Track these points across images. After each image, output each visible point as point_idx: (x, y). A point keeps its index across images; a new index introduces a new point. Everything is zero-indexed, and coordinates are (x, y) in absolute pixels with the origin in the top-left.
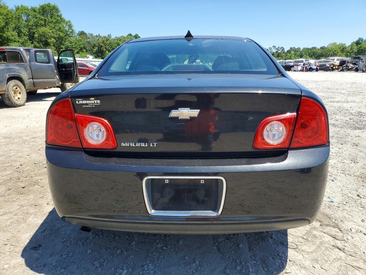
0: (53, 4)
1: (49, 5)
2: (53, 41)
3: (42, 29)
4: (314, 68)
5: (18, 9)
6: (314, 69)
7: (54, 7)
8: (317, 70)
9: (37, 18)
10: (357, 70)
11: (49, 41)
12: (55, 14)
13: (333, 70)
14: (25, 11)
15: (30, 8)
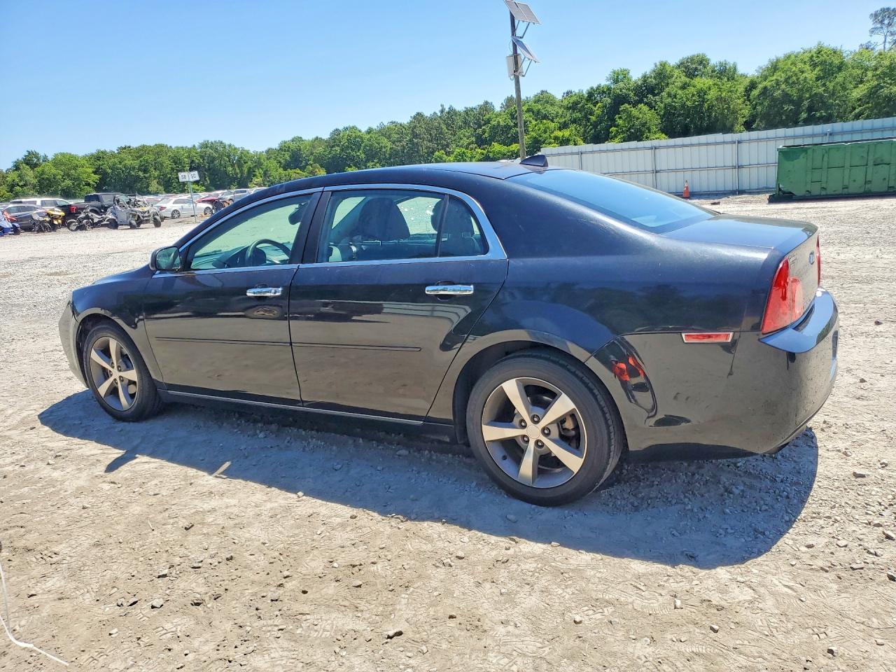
4: (8, 226)
6: (8, 229)
8: (16, 231)
10: (114, 225)
13: (53, 228)
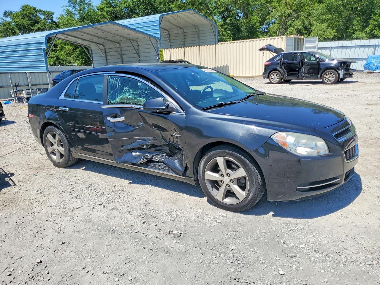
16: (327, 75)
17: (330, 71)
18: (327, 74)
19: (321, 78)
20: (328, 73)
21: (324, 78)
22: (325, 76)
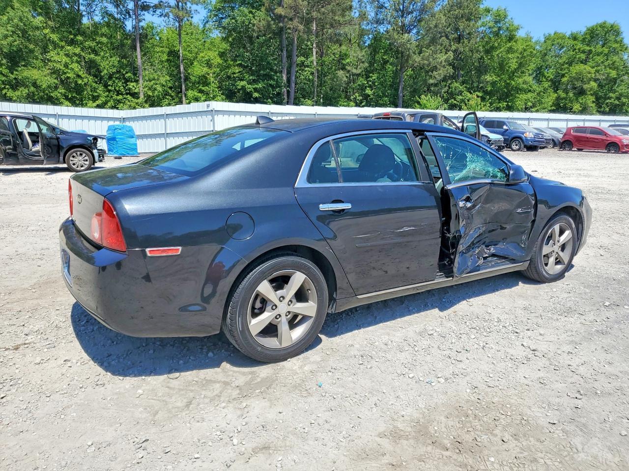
0: (612, 22)
1: (602, 26)
2: (592, 86)
3: (578, 68)
5: (548, 39)
7: (612, 26)
9: (575, 49)
11: (585, 87)
12: (612, 38)
14: (560, 40)
15: (568, 34)
16: (73, 157)
17: (79, 151)
18: (74, 154)
19: (64, 162)
20: (77, 154)
21: (71, 162)
22: (71, 158)
